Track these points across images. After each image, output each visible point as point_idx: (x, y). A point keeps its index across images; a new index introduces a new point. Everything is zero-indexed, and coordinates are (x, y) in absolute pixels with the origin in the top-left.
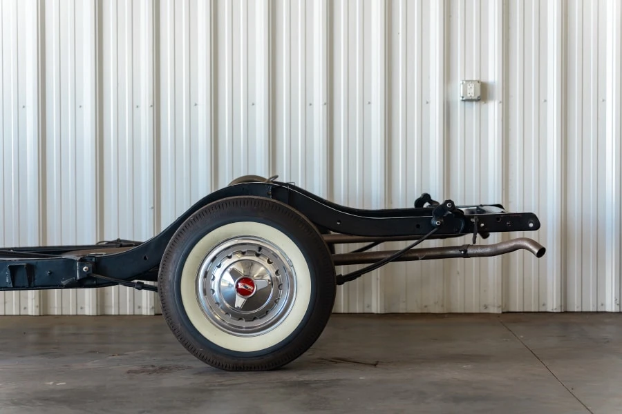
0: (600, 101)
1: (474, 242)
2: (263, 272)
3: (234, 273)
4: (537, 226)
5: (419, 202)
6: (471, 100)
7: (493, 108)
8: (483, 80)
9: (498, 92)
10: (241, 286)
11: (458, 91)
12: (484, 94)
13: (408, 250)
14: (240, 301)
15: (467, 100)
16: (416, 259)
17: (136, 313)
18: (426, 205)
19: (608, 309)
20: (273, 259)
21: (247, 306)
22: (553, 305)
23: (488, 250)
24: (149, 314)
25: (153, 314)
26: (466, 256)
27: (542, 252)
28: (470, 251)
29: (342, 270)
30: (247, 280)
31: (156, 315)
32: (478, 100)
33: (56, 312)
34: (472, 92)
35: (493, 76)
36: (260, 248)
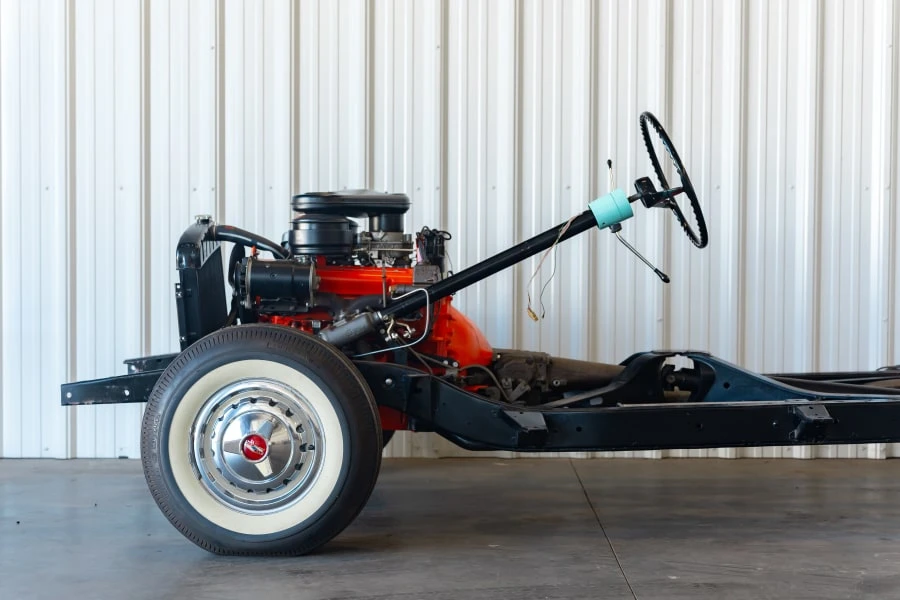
17: (859, 456)
24: (878, 457)
25: (884, 457)
31: (887, 458)
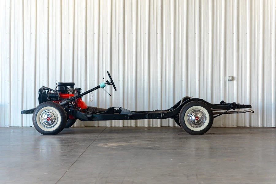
0: (258, 81)
1: (239, 110)
2: (200, 116)
3: (195, 116)
4: (251, 107)
5: (222, 102)
6: (230, 80)
7: (235, 82)
8: (233, 76)
9: (236, 79)
10: (196, 118)
11: (227, 79)
12: (233, 79)
13: (226, 112)
14: (196, 121)
15: (229, 80)
16: (227, 113)
18: (223, 103)
19: (260, 126)
20: (202, 113)
21: (197, 122)
22: (248, 125)
23: (242, 112)
26: (237, 113)
27: (253, 112)
28: (238, 112)
29: (214, 115)
30: (197, 117)
31: (161, 127)
32: (232, 80)
33: (139, 126)
34: (230, 79)
35: (235, 75)
36: (199, 111)
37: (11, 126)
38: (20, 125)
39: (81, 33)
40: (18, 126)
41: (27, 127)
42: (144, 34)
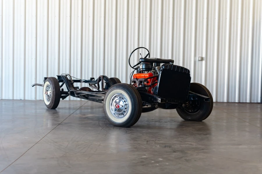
6: (200, 61)
7: (204, 62)
8: (202, 57)
9: (205, 59)
11: (197, 59)
12: (202, 59)
34: (200, 59)
35: (204, 56)
37: (3, 99)
38: (11, 98)
39: (66, 17)
40: (9, 99)
41: (17, 100)
42: (123, 17)
